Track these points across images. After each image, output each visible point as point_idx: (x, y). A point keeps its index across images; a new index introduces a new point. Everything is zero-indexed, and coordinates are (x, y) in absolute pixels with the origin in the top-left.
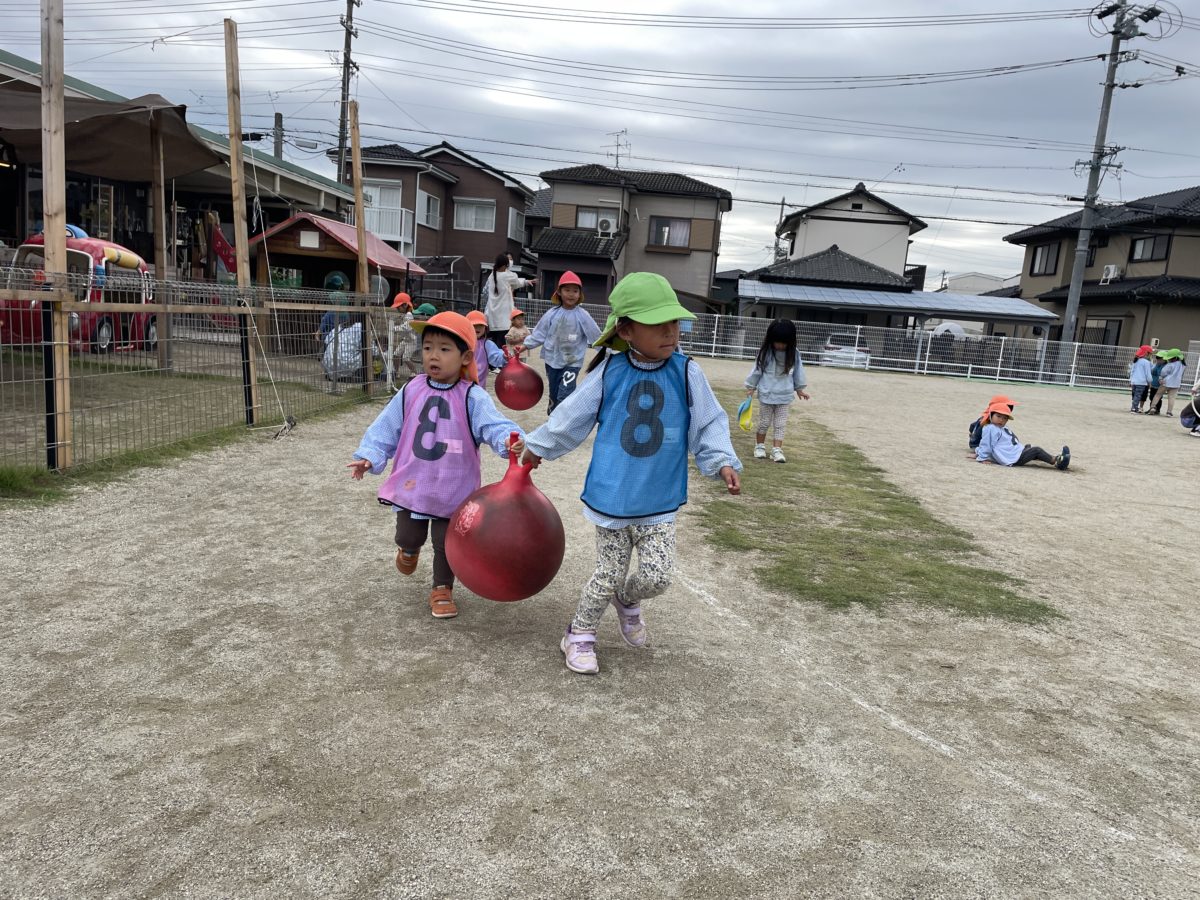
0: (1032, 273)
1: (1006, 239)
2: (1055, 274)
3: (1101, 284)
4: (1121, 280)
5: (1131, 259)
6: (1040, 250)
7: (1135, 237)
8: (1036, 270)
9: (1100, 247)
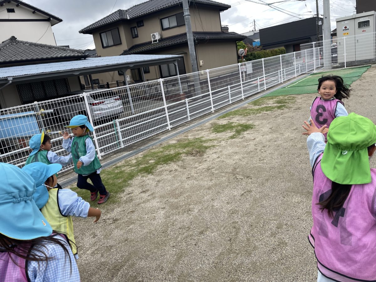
0: (103, 47)
1: (81, 32)
2: (121, 44)
3: (153, 43)
4: (161, 40)
5: (163, 29)
6: (102, 35)
7: (161, 18)
8: (105, 45)
9: (138, 27)
